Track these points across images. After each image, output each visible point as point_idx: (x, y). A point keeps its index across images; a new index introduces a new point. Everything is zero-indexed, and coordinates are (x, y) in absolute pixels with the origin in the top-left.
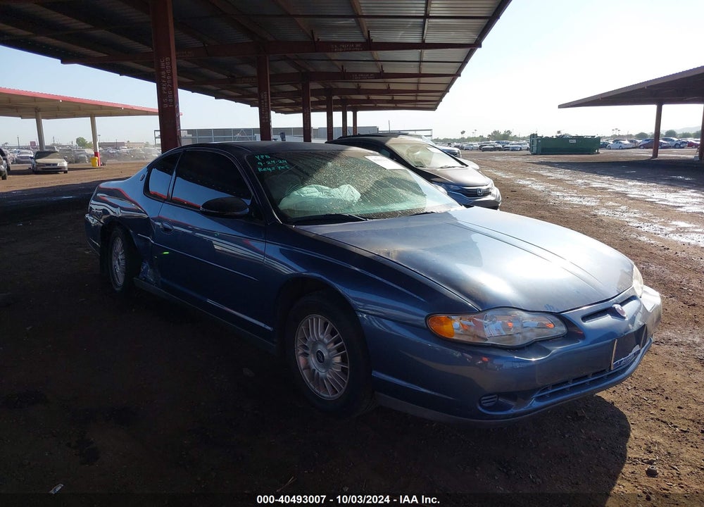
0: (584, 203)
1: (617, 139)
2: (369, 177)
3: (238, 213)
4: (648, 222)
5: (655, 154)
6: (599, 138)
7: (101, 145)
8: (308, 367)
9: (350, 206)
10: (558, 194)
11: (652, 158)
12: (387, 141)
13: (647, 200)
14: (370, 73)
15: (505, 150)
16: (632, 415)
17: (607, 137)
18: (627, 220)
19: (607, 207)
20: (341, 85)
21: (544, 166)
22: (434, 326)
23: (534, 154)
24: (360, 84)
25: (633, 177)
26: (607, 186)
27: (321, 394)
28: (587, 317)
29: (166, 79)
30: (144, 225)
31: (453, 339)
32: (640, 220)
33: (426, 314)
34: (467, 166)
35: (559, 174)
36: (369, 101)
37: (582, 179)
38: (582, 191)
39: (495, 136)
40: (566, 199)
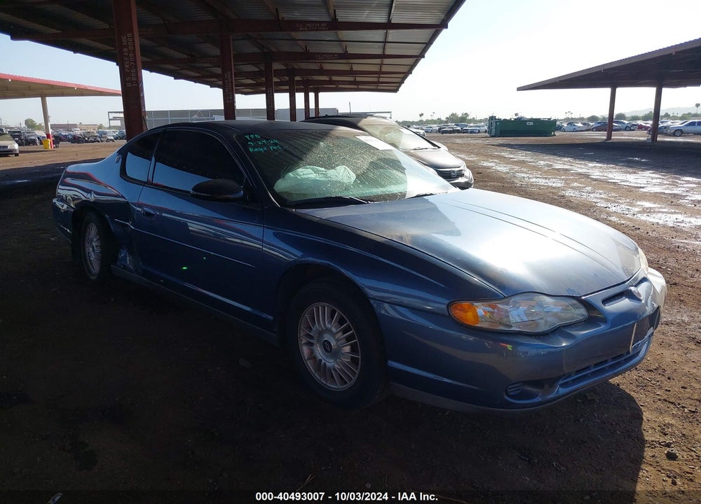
0: (550, 184)
1: (571, 122)
2: (363, 158)
3: (232, 196)
4: (615, 202)
5: (609, 136)
6: (555, 121)
7: (53, 127)
8: (313, 357)
9: (347, 188)
10: (523, 175)
11: (606, 140)
12: (359, 122)
13: (610, 181)
14: (333, 54)
15: (464, 133)
16: (640, 398)
17: (562, 120)
18: (594, 200)
19: (573, 188)
20: (304, 66)
21: (505, 148)
22: (457, 313)
23: (493, 136)
24: (323, 65)
25: (592, 159)
26: (570, 167)
27: (328, 384)
28: (606, 301)
29: (128, 56)
30: (122, 209)
31: (477, 327)
32: (607, 200)
33: (447, 302)
34: (439, 147)
35: (520, 156)
36: (331, 82)
37: (543, 161)
38: (545, 172)
39: (453, 118)
40: (532, 180)
